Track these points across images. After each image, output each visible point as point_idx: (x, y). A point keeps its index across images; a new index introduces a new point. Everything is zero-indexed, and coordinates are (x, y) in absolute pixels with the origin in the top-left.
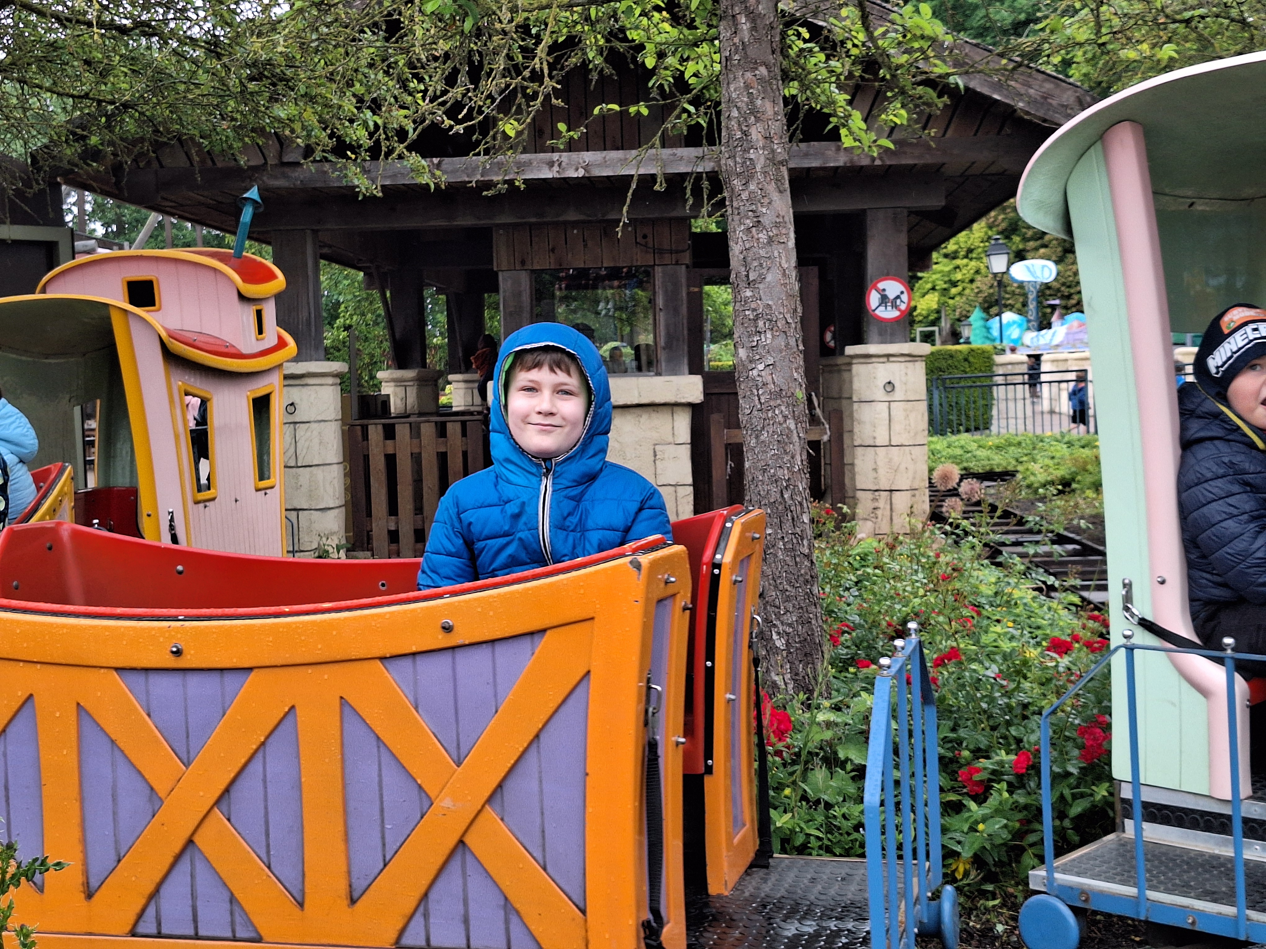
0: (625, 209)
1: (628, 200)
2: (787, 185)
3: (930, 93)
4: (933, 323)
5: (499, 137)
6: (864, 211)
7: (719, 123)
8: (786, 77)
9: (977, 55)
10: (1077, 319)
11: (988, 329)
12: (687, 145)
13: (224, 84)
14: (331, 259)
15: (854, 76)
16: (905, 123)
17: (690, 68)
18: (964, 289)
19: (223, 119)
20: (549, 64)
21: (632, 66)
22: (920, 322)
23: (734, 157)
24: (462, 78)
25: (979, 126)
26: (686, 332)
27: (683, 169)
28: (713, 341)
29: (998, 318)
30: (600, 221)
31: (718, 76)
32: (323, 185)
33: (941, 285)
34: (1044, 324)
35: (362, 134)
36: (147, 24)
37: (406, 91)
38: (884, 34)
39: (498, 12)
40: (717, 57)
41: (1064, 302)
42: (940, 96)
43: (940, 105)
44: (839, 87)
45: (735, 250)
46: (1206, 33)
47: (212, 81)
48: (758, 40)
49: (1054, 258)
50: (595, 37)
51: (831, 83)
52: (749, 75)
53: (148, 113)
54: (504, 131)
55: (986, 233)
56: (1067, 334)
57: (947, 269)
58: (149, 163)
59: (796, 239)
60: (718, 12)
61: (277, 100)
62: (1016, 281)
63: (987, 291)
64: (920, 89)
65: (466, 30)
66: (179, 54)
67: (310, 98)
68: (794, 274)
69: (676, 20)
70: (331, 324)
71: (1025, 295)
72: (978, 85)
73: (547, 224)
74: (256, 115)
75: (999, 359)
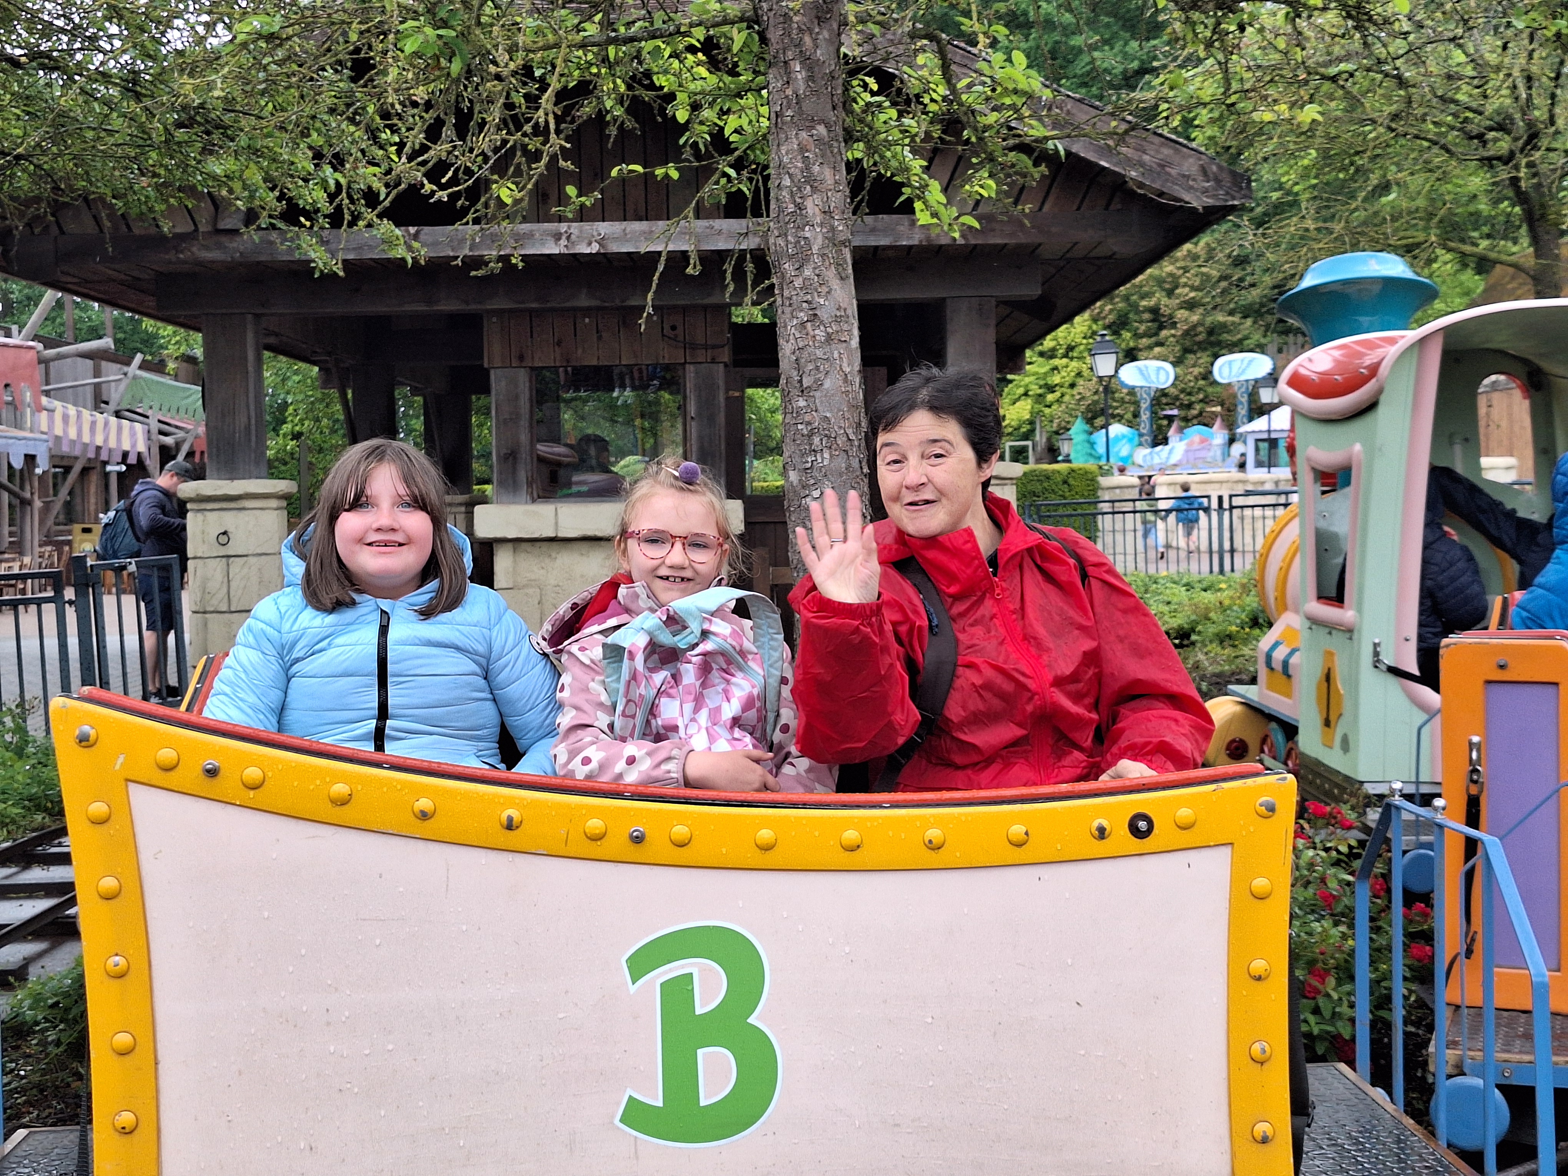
0: (650, 296)
1: (654, 286)
2: (850, 270)
3: (1025, 161)
4: (1026, 436)
5: (492, 203)
6: (944, 299)
7: (767, 192)
8: (849, 137)
9: (1082, 115)
10: (1200, 433)
11: (1092, 444)
12: (727, 217)
13: (144, 132)
14: (278, 350)
15: (932, 138)
16: (993, 195)
17: (732, 123)
18: (1063, 395)
19: (143, 175)
20: (556, 116)
21: (660, 119)
22: (1009, 434)
23: (786, 235)
24: (448, 132)
25: (1084, 198)
26: (723, 447)
27: (722, 246)
28: (757, 457)
29: (1104, 431)
30: (618, 309)
31: (764, 136)
32: (269, 258)
33: (1035, 390)
34: (1159, 439)
35: (320, 196)
36: (47, 55)
37: (376, 143)
38: (970, 86)
39: (494, 52)
40: (764, 110)
41: (1183, 413)
42: (1036, 164)
43: (1037, 176)
44: (913, 152)
45: (786, 349)
46: (1355, 90)
47: (130, 127)
48: (815, 92)
49: (1171, 359)
50: (614, 82)
51: (903, 146)
52: (804, 135)
53: (46, 167)
54: (498, 196)
55: (1090, 327)
56: (1187, 451)
57: (1043, 370)
58: (46, 228)
59: (860, 337)
60: (766, 56)
61: (211, 153)
62: (1126, 386)
63: (1090, 398)
64: (1012, 156)
65: (454, 74)
66: (87, 93)
67: (255, 152)
68: (858, 380)
69: (714, 65)
70: (276, 430)
71: (1137, 403)
72: (1080, 149)
73: (553, 310)
74: (184, 171)
75: (1104, 481)
